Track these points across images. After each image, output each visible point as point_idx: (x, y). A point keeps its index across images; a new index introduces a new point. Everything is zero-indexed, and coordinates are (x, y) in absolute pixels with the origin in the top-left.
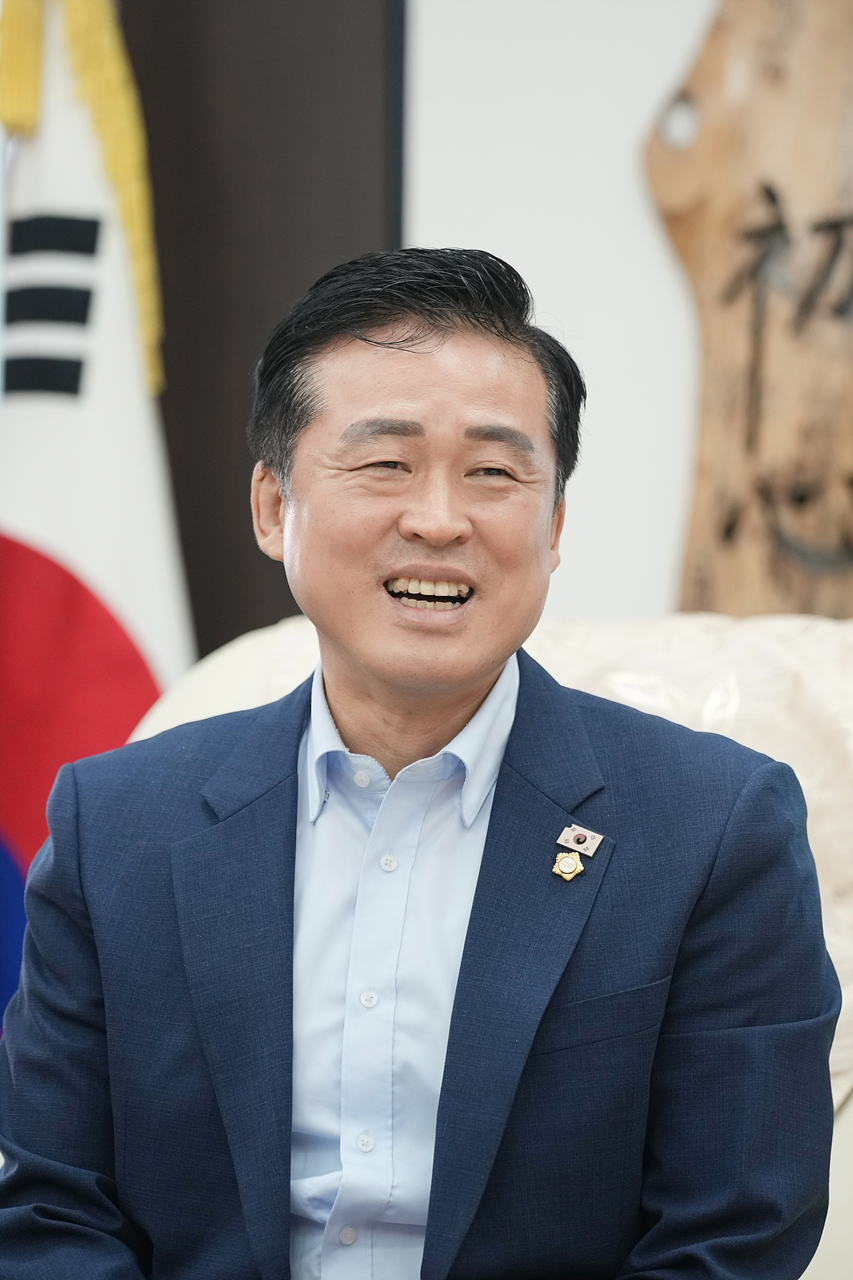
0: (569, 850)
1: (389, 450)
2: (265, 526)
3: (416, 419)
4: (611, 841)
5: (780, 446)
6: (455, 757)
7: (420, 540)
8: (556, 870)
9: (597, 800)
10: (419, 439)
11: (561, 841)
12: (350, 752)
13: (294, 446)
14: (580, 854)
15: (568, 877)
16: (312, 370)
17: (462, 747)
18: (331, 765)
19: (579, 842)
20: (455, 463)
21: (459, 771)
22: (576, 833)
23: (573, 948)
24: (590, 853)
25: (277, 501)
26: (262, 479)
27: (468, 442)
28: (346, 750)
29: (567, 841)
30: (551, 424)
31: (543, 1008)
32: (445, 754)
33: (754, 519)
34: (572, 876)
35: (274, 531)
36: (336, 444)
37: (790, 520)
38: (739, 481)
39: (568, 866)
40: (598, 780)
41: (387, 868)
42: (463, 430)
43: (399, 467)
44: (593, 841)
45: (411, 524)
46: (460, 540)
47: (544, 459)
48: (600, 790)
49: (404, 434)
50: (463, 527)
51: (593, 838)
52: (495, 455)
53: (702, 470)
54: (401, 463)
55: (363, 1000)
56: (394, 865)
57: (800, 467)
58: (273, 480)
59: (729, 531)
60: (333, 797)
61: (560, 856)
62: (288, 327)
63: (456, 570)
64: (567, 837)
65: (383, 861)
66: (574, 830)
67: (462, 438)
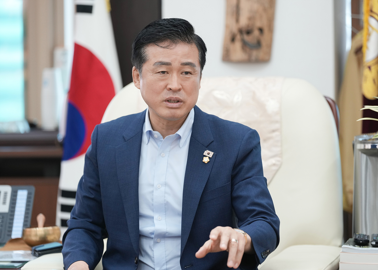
0: (206, 156)
1: (163, 69)
2: (136, 81)
3: (170, 62)
4: (215, 154)
5: (244, 21)
6: (178, 134)
7: (171, 90)
8: (203, 161)
9: (213, 143)
10: (171, 66)
11: (204, 154)
12: (153, 130)
13: (142, 66)
14: (209, 157)
15: (206, 163)
16: (146, 50)
17: (180, 132)
18: (150, 133)
19: (208, 154)
20: (179, 71)
21: (179, 137)
22: (207, 152)
23: (207, 179)
24: (211, 157)
25: (138, 75)
26: (135, 70)
27: (181, 66)
28: (152, 130)
29: (206, 154)
30: (199, 60)
31: (201, 194)
32: (177, 134)
33: (238, 37)
34: (207, 162)
35: (138, 82)
36: (152, 67)
37: (246, 38)
38: (235, 29)
39: (206, 160)
40: (212, 139)
41: (163, 156)
42: (180, 63)
43: (166, 72)
44: (211, 154)
45: (169, 86)
46: (179, 90)
47: (198, 68)
48: (213, 141)
49: (167, 65)
50: (180, 87)
51: (211, 153)
52: (188, 69)
53: (227, 26)
54: (166, 71)
55: (158, 187)
56: (164, 155)
57: (248, 26)
58: (137, 71)
59: (233, 40)
60: (151, 139)
61: (204, 158)
62: (140, 39)
63: (178, 98)
64: (206, 153)
65: (162, 154)
66: (207, 151)
67: (180, 66)
